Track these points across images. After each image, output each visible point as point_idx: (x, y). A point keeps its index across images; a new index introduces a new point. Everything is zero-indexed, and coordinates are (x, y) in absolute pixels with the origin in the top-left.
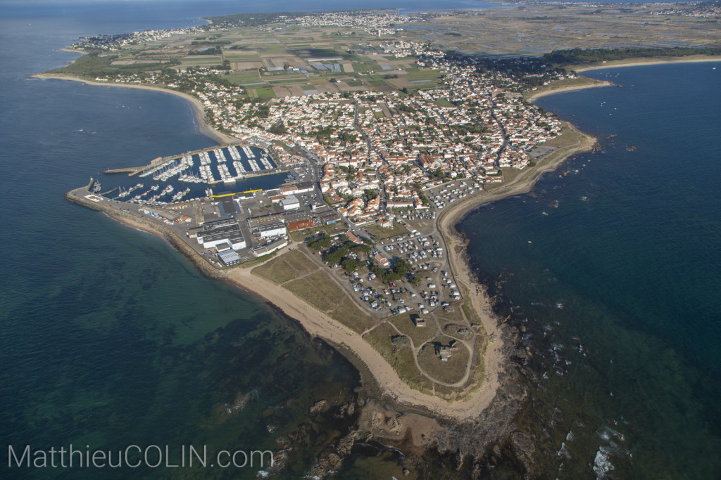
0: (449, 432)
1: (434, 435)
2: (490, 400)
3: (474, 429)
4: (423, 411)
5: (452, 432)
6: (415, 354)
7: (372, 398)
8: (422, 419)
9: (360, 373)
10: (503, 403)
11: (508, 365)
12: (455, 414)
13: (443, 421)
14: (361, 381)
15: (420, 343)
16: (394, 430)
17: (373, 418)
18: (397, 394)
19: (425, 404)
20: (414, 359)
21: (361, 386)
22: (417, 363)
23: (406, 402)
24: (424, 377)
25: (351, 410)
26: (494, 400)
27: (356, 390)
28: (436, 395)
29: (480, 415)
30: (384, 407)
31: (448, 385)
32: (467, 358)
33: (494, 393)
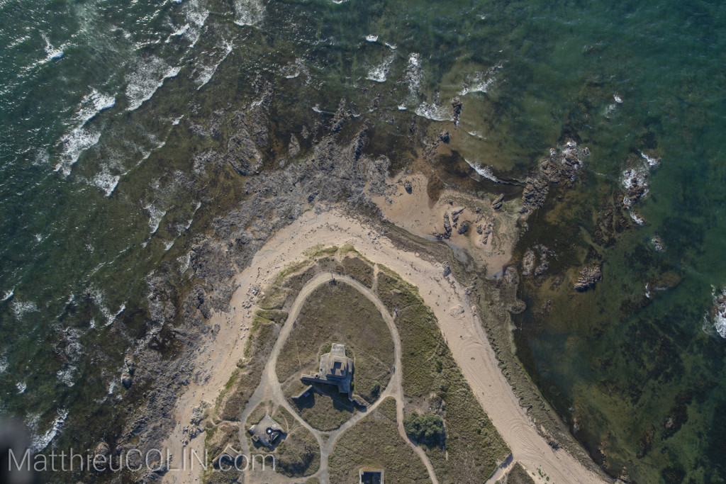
0: (365, 190)
1: (390, 190)
2: (270, 245)
3: (321, 190)
4: (402, 240)
5: (360, 189)
6: (397, 378)
7: (492, 282)
8: (407, 224)
9: (514, 349)
10: (248, 234)
11: (195, 330)
12: (345, 222)
13: (370, 212)
14: (511, 328)
15: (382, 408)
16: (457, 209)
17: (490, 236)
18: (444, 282)
19: (395, 251)
20: (403, 361)
21: (512, 315)
22: (398, 348)
23: (431, 261)
24: (389, 306)
25: (529, 261)
26: (263, 241)
27: (520, 304)
28: (373, 264)
29: (301, 213)
30: (470, 259)
31: (346, 279)
32: (287, 348)
33: (256, 258)
